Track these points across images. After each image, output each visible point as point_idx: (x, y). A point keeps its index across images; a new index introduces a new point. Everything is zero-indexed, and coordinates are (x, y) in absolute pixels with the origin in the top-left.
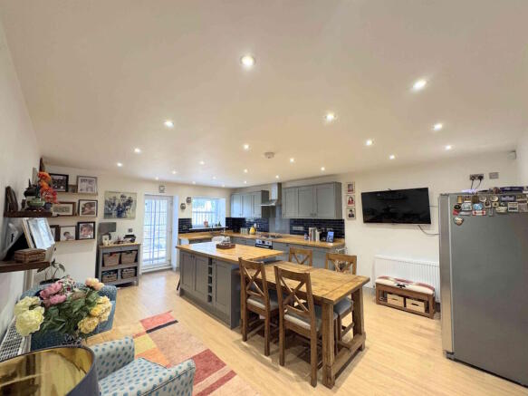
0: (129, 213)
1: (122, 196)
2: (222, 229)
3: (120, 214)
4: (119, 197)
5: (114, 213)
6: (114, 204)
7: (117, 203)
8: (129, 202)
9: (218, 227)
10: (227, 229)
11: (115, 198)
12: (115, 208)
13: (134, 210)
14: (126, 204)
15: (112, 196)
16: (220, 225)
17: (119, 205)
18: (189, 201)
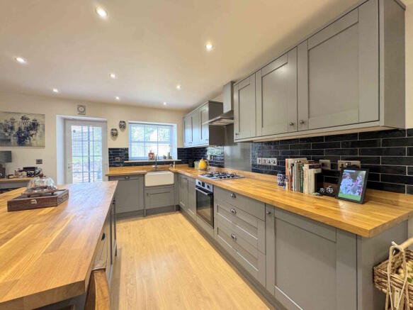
0: (35, 139)
1: (23, 118)
2: (172, 162)
3: (22, 140)
4: (18, 119)
5: (14, 140)
6: (12, 128)
7: (16, 128)
8: (34, 126)
9: (168, 160)
10: (177, 163)
11: (13, 121)
12: (14, 133)
13: (42, 136)
14: (29, 129)
15: (8, 118)
16: (170, 158)
17: (20, 129)
18: (123, 126)
